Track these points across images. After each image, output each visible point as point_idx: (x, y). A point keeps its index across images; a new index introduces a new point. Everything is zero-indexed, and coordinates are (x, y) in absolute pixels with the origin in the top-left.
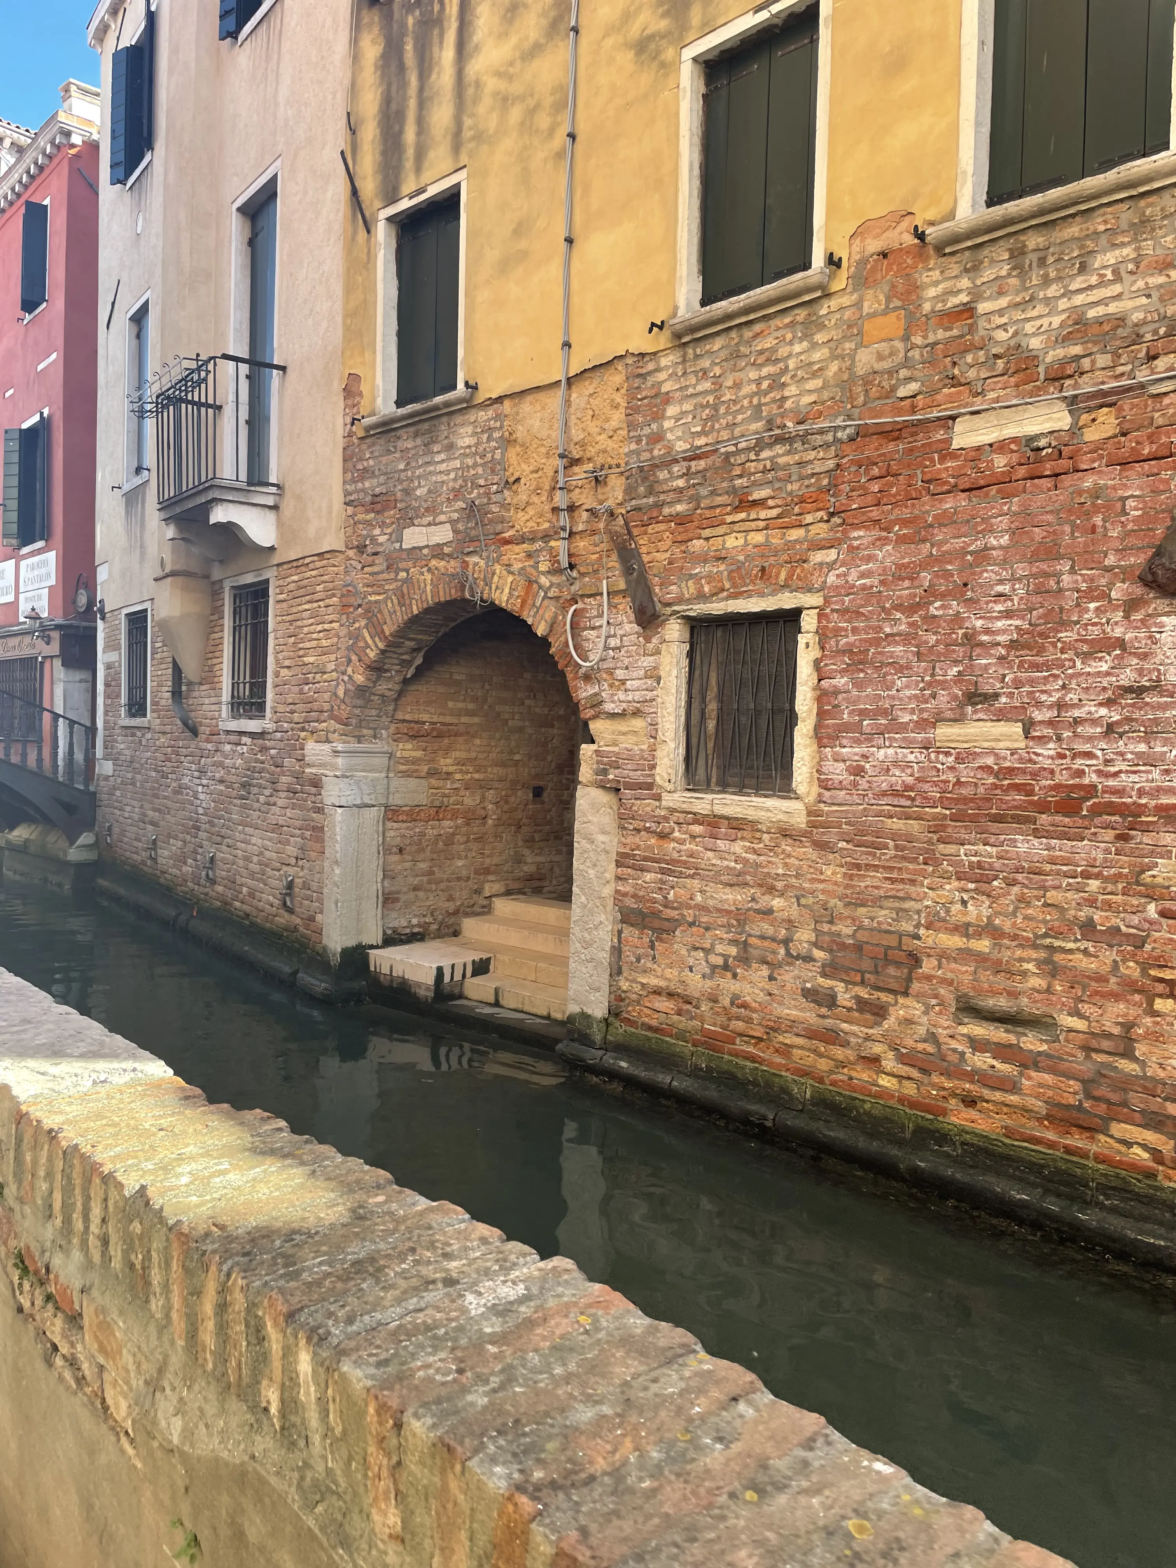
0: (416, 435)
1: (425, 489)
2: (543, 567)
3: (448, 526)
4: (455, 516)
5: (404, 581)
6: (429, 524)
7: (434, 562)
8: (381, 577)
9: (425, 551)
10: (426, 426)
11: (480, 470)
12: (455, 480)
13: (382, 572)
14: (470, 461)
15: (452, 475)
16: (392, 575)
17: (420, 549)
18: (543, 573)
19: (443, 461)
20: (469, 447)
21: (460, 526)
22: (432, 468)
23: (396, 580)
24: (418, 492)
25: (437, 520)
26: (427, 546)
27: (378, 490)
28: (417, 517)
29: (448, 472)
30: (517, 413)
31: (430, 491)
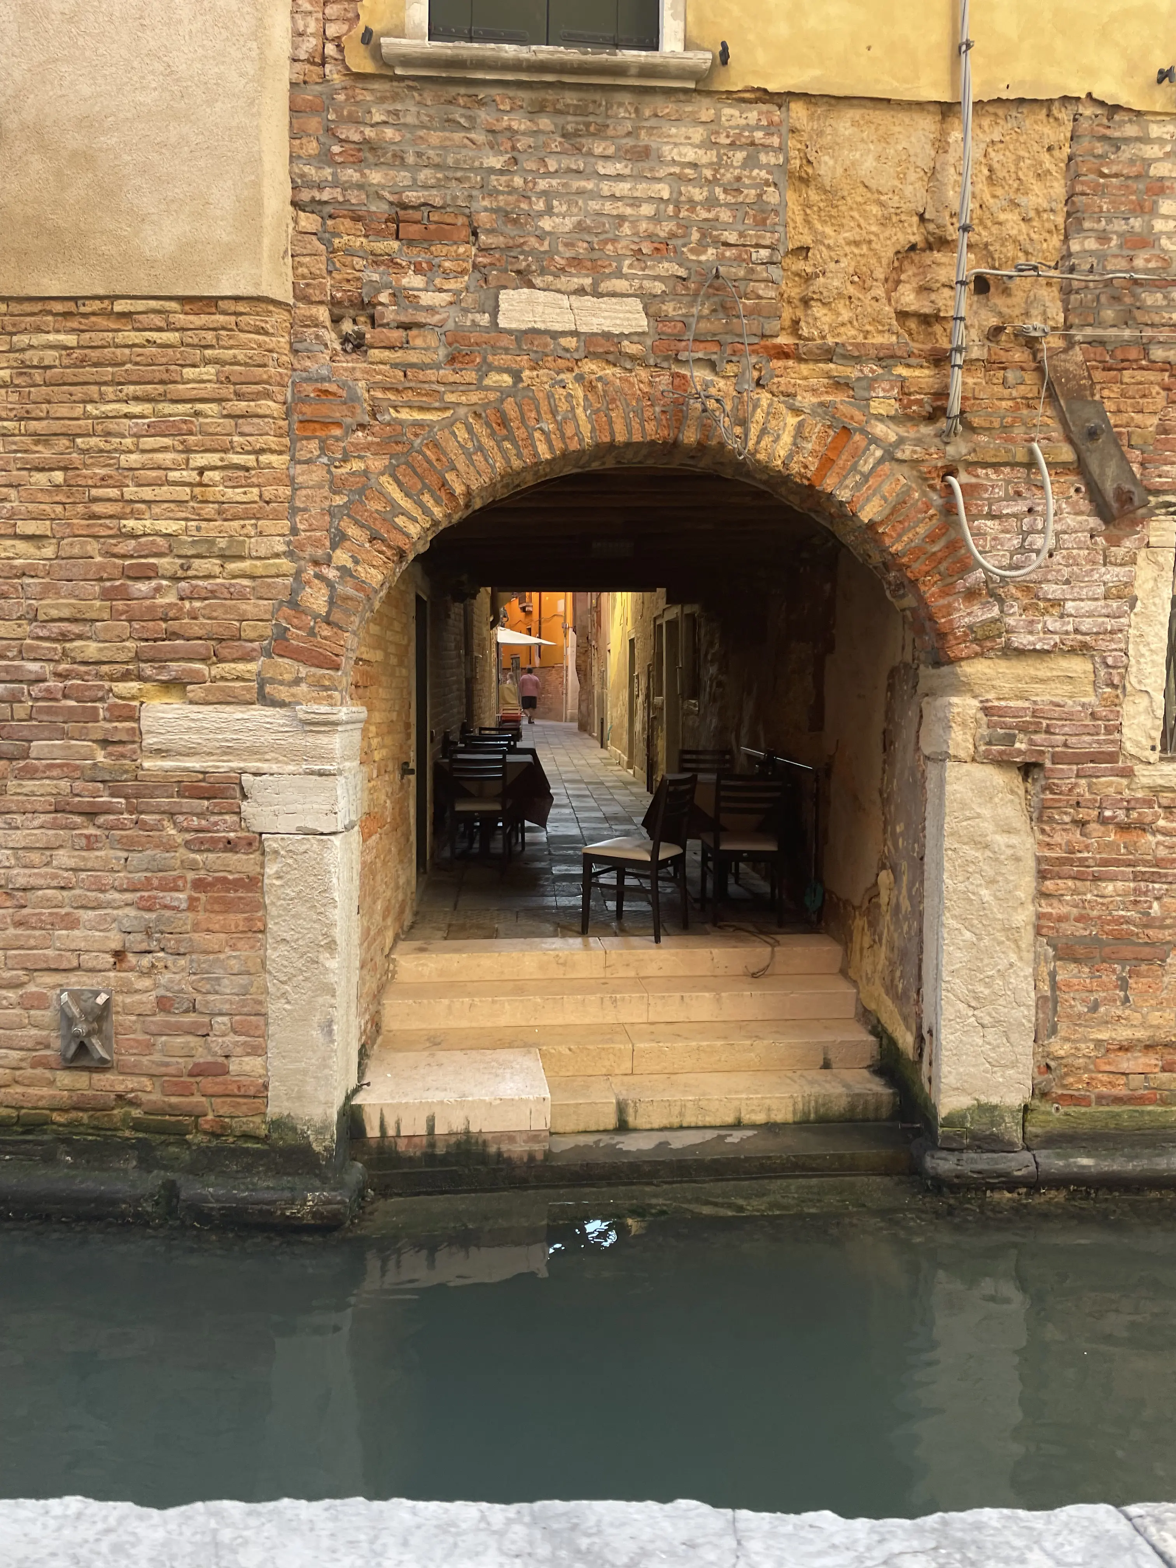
0: (538, 109)
1: (569, 223)
2: (878, 407)
3: (636, 304)
4: (658, 287)
5: (505, 393)
6: (581, 291)
7: (589, 366)
8: (431, 374)
9: (570, 342)
10: (571, 98)
11: (725, 215)
12: (655, 219)
13: (437, 367)
14: (698, 194)
15: (647, 210)
16: (470, 376)
17: (555, 335)
18: (879, 418)
19: (619, 177)
20: (694, 165)
21: (669, 308)
22: (590, 185)
23: (480, 387)
24: (546, 224)
25: (604, 287)
26: (575, 333)
27: (412, 196)
28: (543, 272)
29: (636, 202)
30: (821, 133)
31: (580, 227)
